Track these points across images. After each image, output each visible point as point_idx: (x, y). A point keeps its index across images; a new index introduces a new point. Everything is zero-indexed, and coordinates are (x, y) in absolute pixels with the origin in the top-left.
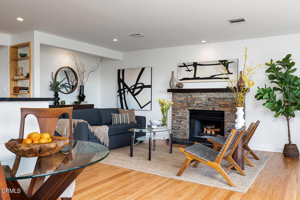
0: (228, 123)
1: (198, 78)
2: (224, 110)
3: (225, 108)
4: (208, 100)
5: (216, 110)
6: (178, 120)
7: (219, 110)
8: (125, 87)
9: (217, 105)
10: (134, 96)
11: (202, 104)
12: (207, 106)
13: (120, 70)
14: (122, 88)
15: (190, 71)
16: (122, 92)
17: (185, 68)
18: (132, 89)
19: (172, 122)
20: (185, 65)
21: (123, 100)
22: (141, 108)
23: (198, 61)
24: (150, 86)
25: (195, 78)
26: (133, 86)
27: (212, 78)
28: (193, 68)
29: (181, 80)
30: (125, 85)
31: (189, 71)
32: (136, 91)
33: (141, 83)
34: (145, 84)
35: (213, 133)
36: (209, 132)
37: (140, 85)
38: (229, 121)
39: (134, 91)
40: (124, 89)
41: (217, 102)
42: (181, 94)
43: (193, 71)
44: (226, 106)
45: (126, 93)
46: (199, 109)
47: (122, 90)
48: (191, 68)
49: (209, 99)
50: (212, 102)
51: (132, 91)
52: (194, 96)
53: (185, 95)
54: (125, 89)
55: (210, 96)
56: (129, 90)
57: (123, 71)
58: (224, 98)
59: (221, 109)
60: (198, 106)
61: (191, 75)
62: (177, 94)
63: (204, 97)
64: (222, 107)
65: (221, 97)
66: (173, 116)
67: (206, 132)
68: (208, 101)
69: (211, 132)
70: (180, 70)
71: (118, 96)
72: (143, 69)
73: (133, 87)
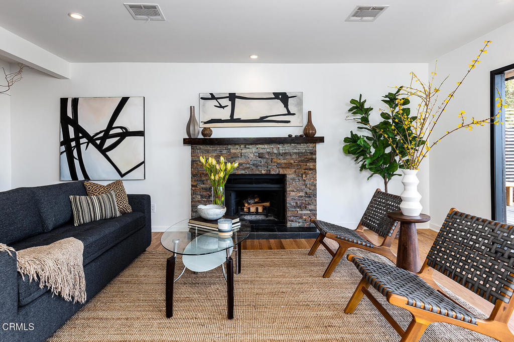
0: (293, 194)
1: (239, 121)
2: (285, 172)
3: (287, 169)
4: (259, 157)
5: (273, 173)
6: (204, 193)
7: (277, 172)
8: (80, 135)
9: (273, 164)
10: (104, 152)
11: (249, 164)
12: (257, 167)
13: (67, 99)
14: (72, 135)
15: (223, 107)
16: (73, 144)
17: (214, 102)
18: (98, 139)
19: (192, 198)
20: (213, 97)
21: (77, 162)
22: (122, 176)
23: (238, 92)
24: (141, 134)
25: (232, 120)
26: (101, 132)
27: (262, 120)
28: (229, 103)
29: (205, 123)
30: (79, 130)
31: (221, 107)
32: (109, 142)
33: (121, 128)
34: (131, 129)
35: (260, 210)
36: (253, 210)
37: (119, 131)
38: (295, 190)
39: (103, 143)
40: (77, 139)
41: (274, 160)
42: (208, 147)
43: (229, 108)
44: (289, 166)
45: (83, 147)
46: (243, 172)
47: (73, 140)
48: (226, 102)
49: (261, 156)
50: (265, 160)
51: (98, 142)
52: (233, 151)
53: (216, 150)
54: (82, 138)
55: (261, 151)
56: (91, 140)
57: (75, 102)
58: (285, 153)
59: (282, 172)
60: (241, 167)
61: (225, 114)
62: (201, 147)
63: (251, 152)
64: (283, 168)
65: (281, 152)
66: (193, 188)
67: (249, 209)
68: (259, 159)
69: (257, 209)
70: (204, 105)
71: (62, 153)
72: (124, 100)
73: (101, 135)
